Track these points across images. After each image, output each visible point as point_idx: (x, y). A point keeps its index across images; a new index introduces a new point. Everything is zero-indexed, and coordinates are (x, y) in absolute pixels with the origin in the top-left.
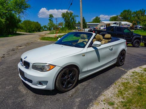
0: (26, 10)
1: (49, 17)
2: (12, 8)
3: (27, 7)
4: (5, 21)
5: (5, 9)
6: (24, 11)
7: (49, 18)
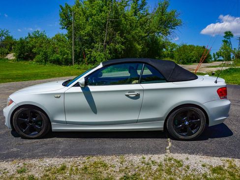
0: (174, 29)
1: (225, 37)
2: (153, 28)
3: (176, 25)
4: (142, 48)
5: (145, 31)
6: (173, 30)
7: (224, 39)
